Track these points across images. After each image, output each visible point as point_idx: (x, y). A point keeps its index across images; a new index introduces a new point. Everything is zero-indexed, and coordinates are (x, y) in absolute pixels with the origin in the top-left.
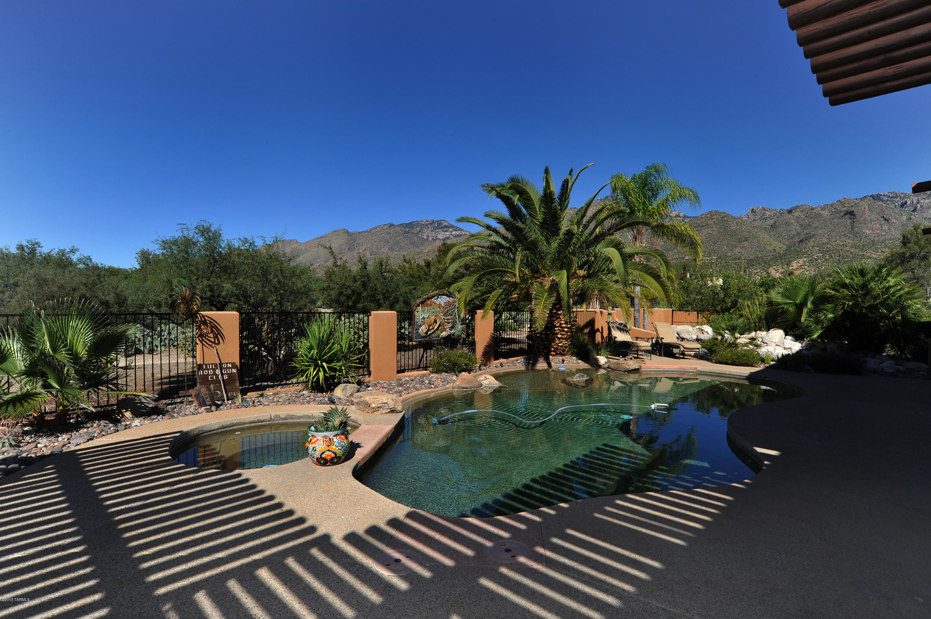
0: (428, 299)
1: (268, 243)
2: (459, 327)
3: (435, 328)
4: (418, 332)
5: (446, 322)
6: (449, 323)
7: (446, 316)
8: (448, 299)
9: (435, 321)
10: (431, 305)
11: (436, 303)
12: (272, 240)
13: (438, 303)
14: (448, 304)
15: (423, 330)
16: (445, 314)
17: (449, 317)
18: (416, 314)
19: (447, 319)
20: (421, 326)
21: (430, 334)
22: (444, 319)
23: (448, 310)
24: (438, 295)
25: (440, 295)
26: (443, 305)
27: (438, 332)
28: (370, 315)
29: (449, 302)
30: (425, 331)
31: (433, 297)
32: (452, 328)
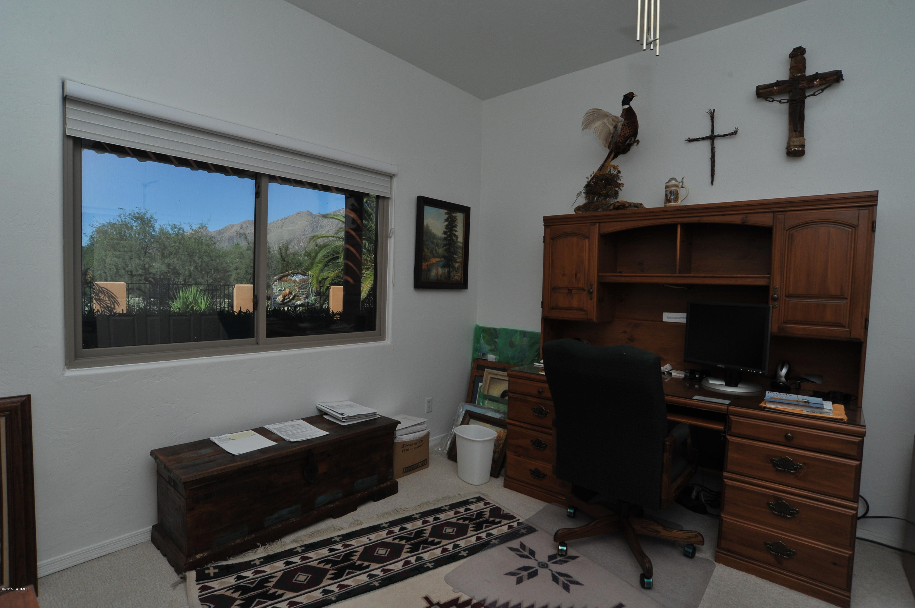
0: (284, 276)
2: (313, 298)
3: (291, 298)
4: (275, 301)
5: (301, 294)
6: (303, 294)
7: (301, 289)
8: (302, 277)
9: (290, 293)
10: (286, 281)
11: (291, 280)
13: (293, 279)
14: (303, 281)
15: (280, 299)
16: (300, 288)
17: (304, 290)
18: (273, 287)
19: (302, 292)
20: (278, 296)
21: (287, 302)
22: (299, 291)
23: (303, 285)
24: (294, 274)
25: (295, 274)
26: (298, 281)
27: (294, 301)
28: (234, 287)
29: (303, 279)
30: (281, 300)
31: (288, 275)
32: (307, 298)
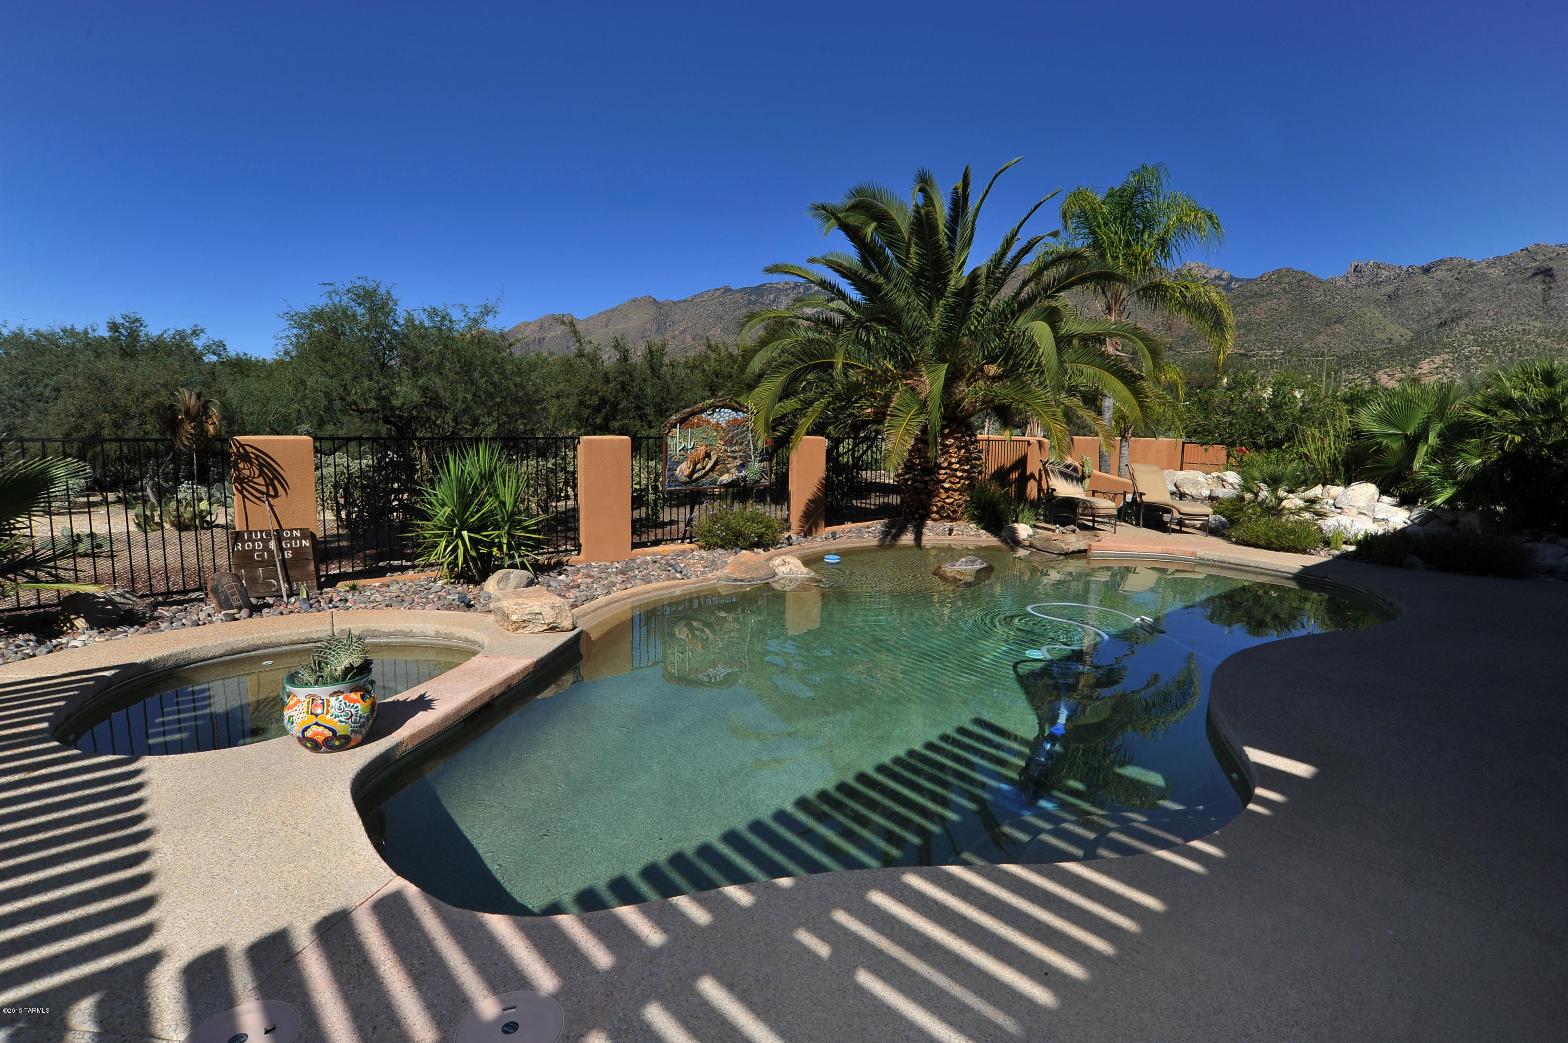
0: (693, 414)
1: (472, 316)
2: (756, 466)
3: (708, 468)
4: (673, 475)
5: (729, 457)
6: (735, 458)
7: (731, 445)
8: (734, 414)
9: (708, 455)
10: (699, 426)
11: (709, 423)
12: (479, 310)
13: (713, 421)
14: (736, 423)
15: (683, 470)
16: (729, 443)
17: (737, 448)
18: (669, 441)
19: (732, 451)
20: (679, 463)
21: (698, 479)
22: (726, 451)
23: (734, 433)
24: (714, 407)
25: (717, 407)
26: (723, 425)
27: (714, 475)
28: (579, 442)
29: (735, 420)
30: (686, 473)
31: (703, 411)
32: (743, 466)
